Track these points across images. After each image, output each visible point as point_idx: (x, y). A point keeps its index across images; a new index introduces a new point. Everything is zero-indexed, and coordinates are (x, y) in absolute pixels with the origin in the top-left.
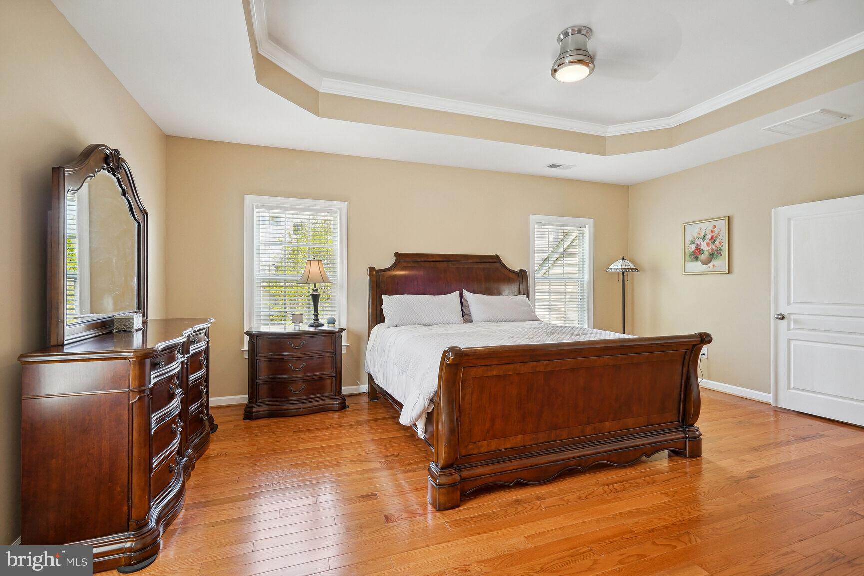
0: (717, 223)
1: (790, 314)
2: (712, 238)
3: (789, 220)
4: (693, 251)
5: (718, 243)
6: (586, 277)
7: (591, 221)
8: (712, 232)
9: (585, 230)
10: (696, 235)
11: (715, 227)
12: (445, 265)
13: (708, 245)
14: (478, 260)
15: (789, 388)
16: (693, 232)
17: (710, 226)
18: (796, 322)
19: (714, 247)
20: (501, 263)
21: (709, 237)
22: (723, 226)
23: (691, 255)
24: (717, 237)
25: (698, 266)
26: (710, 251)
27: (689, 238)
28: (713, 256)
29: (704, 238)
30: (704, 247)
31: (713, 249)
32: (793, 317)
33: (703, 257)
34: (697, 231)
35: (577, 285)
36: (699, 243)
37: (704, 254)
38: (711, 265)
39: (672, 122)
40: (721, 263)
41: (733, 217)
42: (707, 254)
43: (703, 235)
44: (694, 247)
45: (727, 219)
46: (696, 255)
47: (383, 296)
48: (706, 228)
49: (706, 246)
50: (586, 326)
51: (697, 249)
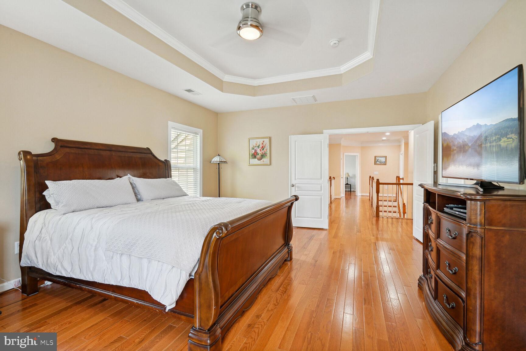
0: (265, 140)
1: (295, 184)
2: (262, 147)
3: (295, 141)
4: (253, 153)
5: (265, 149)
6: (198, 165)
7: (201, 131)
8: (262, 144)
9: (197, 135)
10: (255, 145)
11: (264, 141)
12: (108, 153)
13: (260, 150)
14: (135, 151)
15: (295, 217)
16: (253, 143)
17: (261, 141)
18: (298, 187)
19: (263, 151)
20: (152, 154)
21: (261, 146)
22: (267, 141)
23: (252, 155)
24: (265, 147)
25: (255, 161)
26: (262, 154)
27: (251, 146)
28: (263, 156)
29: (258, 147)
30: (258, 151)
31: (263, 153)
32: (297, 185)
33: (258, 156)
34: (255, 142)
35: (193, 170)
36: (256, 149)
37: (258, 155)
38: (262, 160)
39: (256, 83)
40: (266, 160)
41: (271, 137)
42: (260, 155)
43: (258, 145)
44: (253, 151)
45: (269, 138)
46: (254, 156)
47: (46, 181)
48: (259, 142)
49: (259, 151)
50: (198, 196)
51: (255, 152)
